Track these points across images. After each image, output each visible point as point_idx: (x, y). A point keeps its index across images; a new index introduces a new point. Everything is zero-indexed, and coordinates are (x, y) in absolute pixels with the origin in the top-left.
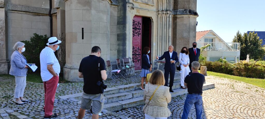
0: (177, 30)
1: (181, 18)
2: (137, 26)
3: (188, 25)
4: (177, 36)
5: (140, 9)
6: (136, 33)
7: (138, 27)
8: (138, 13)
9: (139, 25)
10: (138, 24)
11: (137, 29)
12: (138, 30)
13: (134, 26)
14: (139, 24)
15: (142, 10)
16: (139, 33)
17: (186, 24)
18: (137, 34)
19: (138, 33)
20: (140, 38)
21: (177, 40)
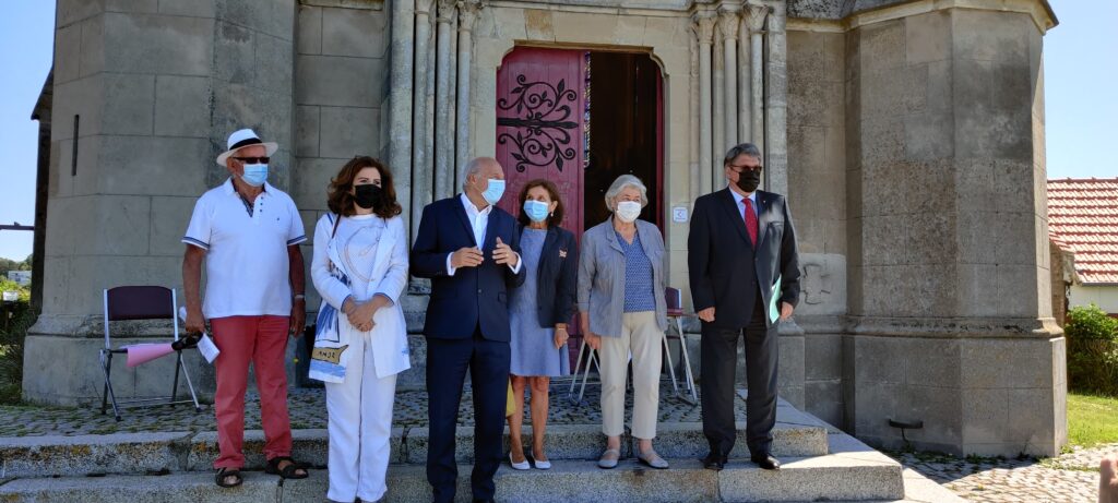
0: (863, 117)
1: (883, 30)
2: (544, 109)
3: (938, 71)
4: (865, 154)
5: (553, 8)
6: (542, 148)
7: (556, 116)
8: (542, 29)
9: (564, 101)
10: (552, 96)
11: (546, 124)
12: (556, 134)
13: (524, 109)
14: (559, 98)
15: (568, 9)
16: (563, 148)
17: (926, 66)
18: (551, 153)
19: (558, 150)
20: (574, 180)
21: (864, 185)
